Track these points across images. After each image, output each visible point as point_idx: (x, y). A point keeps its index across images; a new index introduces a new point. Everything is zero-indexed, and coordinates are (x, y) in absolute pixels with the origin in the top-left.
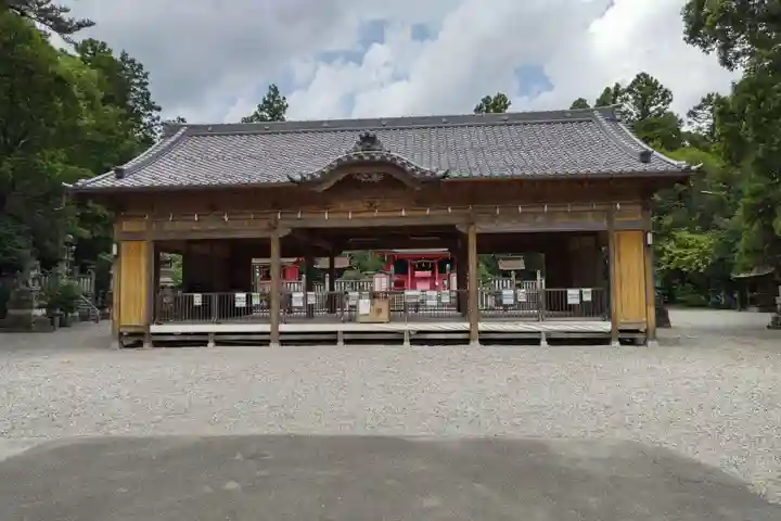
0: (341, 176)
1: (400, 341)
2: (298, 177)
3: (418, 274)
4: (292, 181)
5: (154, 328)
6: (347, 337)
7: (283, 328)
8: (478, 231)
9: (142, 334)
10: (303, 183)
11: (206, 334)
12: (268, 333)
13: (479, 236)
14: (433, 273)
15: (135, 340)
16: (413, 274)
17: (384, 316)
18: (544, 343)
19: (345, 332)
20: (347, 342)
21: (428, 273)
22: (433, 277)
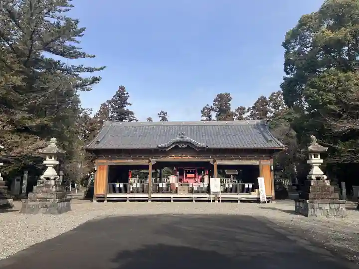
0: (173, 146)
1: (192, 201)
2: (160, 146)
3: (189, 175)
4: (158, 147)
5: (108, 196)
6: (174, 199)
7: (153, 195)
8: (218, 164)
9: (104, 198)
10: (161, 148)
11: (126, 197)
12: (147, 197)
13: (218, 165)
15: (101, 200)
16: (186, 176)
17: (187, 192)
18: (239, 202)
19: (173, 197)
20: (174, 201)
21: (193, 175)
22: (195, 177)
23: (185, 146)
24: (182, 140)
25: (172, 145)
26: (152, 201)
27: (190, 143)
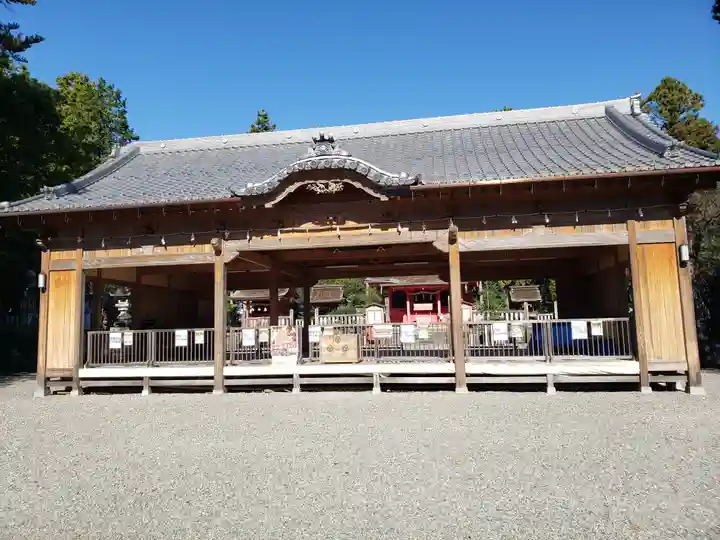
0: (292, 189)
1: (368, 387)
2: (241, 191)
3: (418, 307)
4: (235, 195)
5: (84, 372)
6: (306, 381)
7: (229, 371)
8: (462, 249)
11: (141, 379)
12: (212, 378)
13: (463, 255)
14: (435, 306)
16: (412, 307)
17: (352, 354)
18: (551, 390)
19: (302, 376)
20: (305, 388)
21: (429, 306)
22: (435, 311)
23: (334, 187)
24: (322, 165)
25: (285, 182)
26: (231, 389)
27: (352, 173)
